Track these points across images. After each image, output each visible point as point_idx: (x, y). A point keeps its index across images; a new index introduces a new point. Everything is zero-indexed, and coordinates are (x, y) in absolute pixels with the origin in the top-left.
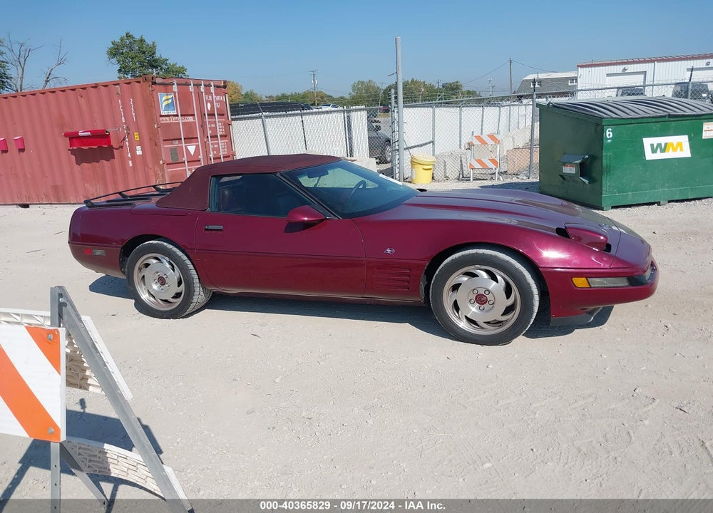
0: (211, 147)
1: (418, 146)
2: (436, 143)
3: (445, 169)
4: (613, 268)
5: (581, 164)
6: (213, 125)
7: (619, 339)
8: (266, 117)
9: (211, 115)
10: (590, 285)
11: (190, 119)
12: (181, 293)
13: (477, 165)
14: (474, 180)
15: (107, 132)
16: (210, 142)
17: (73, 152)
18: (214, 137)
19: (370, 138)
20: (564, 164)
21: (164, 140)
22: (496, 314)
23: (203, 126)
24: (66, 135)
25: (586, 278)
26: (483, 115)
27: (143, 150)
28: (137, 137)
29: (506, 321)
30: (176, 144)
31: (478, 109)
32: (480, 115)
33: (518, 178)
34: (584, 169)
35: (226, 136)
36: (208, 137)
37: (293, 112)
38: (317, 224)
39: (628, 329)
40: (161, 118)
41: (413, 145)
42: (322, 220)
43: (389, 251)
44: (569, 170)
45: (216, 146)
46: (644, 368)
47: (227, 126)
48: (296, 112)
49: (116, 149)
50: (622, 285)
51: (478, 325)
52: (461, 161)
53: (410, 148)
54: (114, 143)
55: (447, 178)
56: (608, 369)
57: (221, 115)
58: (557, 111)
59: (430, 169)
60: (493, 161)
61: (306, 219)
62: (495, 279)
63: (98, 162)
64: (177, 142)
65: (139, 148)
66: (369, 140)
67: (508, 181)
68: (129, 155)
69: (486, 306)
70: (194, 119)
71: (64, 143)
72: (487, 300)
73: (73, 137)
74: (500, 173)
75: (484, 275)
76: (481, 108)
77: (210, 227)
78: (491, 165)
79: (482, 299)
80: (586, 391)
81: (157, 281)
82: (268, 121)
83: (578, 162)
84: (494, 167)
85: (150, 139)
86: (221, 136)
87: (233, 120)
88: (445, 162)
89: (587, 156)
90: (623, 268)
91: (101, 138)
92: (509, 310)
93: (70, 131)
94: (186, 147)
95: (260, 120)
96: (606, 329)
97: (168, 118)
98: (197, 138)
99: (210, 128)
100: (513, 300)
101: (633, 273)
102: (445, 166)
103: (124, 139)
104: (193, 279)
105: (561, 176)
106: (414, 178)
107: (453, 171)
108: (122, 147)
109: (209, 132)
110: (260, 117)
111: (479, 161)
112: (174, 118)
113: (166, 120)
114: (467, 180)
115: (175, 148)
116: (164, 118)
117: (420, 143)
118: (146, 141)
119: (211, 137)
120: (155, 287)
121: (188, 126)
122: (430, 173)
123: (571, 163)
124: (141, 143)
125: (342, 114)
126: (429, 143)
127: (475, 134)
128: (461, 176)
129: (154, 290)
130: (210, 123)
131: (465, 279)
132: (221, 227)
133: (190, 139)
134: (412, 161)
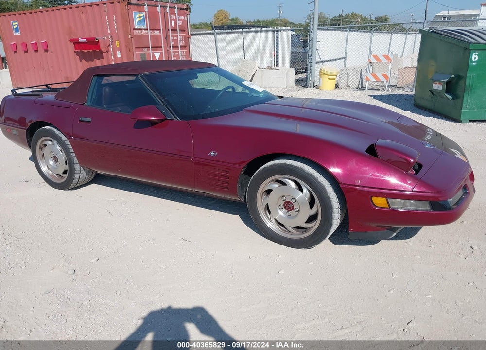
0: (172, 54)
1: (331, 60)
2: (347, 59)
3: (348, 80)
4: (415, 191)
5: (448, 83)
6: (175, 38)
7: (419, 257)
8: (218, 33)
9: (174, 30)
10: (389, 205)
11: (157, 32)
12: (67, 170)
13: (372, 79)
14: (368, 90)
15: (96, 39)
16: (172, 50)
17: (77, 54)
18: (175, 47)
19: (292, 53)
20: (434, 81)
21: (136, 48)
22: (301, 221)
23: (167, 38)
24: (71, 41)
25: (387, 198)
26: (391, 40)
27: (121, 54)
28: (117, 44)
29: (309, 228)
30: (145, 51)
31: (387, 34)
32: (389, 40)
33: (404, 91)
34: (450, 87)
35: (185, 47)
36: (170, 47)
37: (237, 30)
38: (158, 123)
39: (432, 247)
40: (134, 31)
41: (327, 59)
42: (163, 120)
43: (212, 153)
44: (438, 87)
45: (177, 54)
46: (430, 296)
47: (187, 39)
48: (239, 30)
49: (104, 53)
50: (424, 209)
51: (285, 228)
52: (361, 74)
53: (325, 62)
54: (103, 48)
55: (349, 87)
56: (392, 292)
57: (182, 30)
58: (435, 35)
59: (334, 79)
60: (385, 76)
61: (153, 118)
62: (301, 190)
63: (93, 61)
64: (146, 49)
65: (119, 52)
66: (291, 54)
67: (396, 92)
68: (113, 58)
69: (293, 212)
70: (160, 33)
71: (71, 46)
72: (293, 207)
73: (76, 43)
74: (390, 86)
75: (293, 185)
76: (390, 35)
77: (83, 119)
78: (382, 79)
79: (289, 206)
80: (358, 317)
81: (52, 158)
82: (219, 36)
83: (445, 80)
84: (385, 81)
85: (126, 46)
86: (181, 46)
87: (192, 35)
88: (348, 74)
89: (454, 76)
90: (426, 192)
91: (93, 43)
92: (312, 219)
93: (74, 38)
94: (152, 53)
95: (213, 35)
96: (411, 244)
97: (140, 31)
98: (162, 47)
99: (172, 40)
100: (316, 210)
101: (437, 198)
102: (348, 77)
103: (109, 45)
104: (74, 160)
105: (431, 91)
106: (321, 85)
107: (354, 81)
108: (108, 51)
109: (172, 43)
110: (213, 33)
111: (374, 75)
112: (144, 31)
113: (139, 33)
114: (363, 90)
115: (145, 54)
116: (137, 31)
117: (332, 59)
118: (124, 47)
119: (173, 47)
120: (51, 163)
121: (156, 38)
122: (333, 83)
123: (440, 81)
124: (120, 49)
125: (272, 33)
126: (342, 58)
127: (373, 54)
128: (360, 86)
129: (50, 165)
130: (172, 36)
131: (276, 185)
132: (90, 120)
133: (156, 47)
134: (320, 72)
